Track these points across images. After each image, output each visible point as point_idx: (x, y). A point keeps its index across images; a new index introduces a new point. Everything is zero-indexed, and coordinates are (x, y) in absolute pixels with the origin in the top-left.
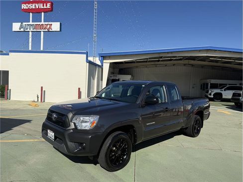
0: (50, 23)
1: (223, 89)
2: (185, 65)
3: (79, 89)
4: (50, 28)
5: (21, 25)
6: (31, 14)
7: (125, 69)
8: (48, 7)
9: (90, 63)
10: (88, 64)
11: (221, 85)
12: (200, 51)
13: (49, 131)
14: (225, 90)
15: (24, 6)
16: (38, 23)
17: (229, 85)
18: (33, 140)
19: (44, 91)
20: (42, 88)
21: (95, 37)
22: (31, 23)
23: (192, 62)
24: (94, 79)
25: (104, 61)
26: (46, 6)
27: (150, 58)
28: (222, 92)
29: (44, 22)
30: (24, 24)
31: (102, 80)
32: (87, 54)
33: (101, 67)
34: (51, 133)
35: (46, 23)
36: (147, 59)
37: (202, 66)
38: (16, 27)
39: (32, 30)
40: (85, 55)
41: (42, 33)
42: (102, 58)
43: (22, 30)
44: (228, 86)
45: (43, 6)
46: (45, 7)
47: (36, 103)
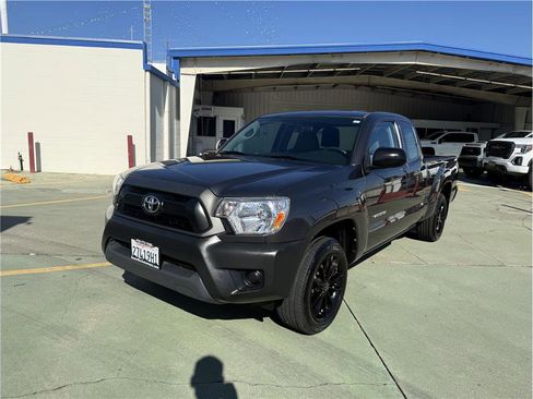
1: (437, 140)
2: (357, 86)
3: (130, 138)
7: (224, 92)
9: (154, 73)
10: (148, 74)
11: (431, 131)
12: (402, 53)
13: (134, 243)
14: (440, 143)
17: (449, 130)
18: (60, 269)
19: (38, 144)
20: (30, 136)
21: (147, 10)
23: (376, 80)
24: (161, 114)
25: (183, 70)
27: (290, 68)
28: (432, 146)
31: (178, 118)
32: (144, 47)
33: (176, 85)
34: (147, 249)
36: (282, 68)
37: (394, 90)
40: (141, 51)
42: (178, 61)
44: (447, 133)
47: (21, 175)
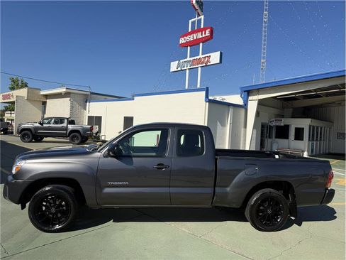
0: (208, 55)
4: (208, 61)
5: (179, 64)
6: (189, 48)
8: (207, 35)
10: (207, 104)
15: (182, 41)
16: (195, 58)
21: (264, 63)
22: (188, 59)
24: (224, 125)
25: (250, 98)
26: (205, 34)
29: (202, 54)
30: (181, 61)
32: (206, 90)
35: (204, 56)
38: (174, 66)
39: (189, 67)
40: (204, 92)
41: (199, 69)
42: (246, 93)
43: (179, 69)
45: (202, 35)
46: (204, 36)
